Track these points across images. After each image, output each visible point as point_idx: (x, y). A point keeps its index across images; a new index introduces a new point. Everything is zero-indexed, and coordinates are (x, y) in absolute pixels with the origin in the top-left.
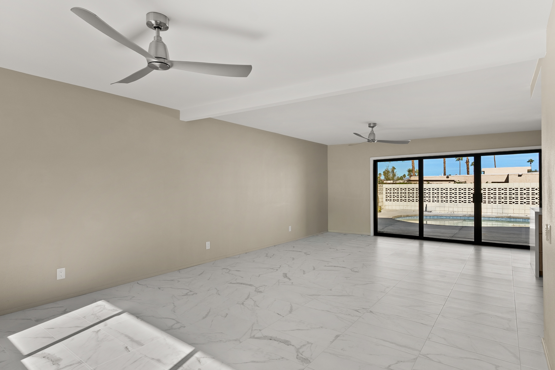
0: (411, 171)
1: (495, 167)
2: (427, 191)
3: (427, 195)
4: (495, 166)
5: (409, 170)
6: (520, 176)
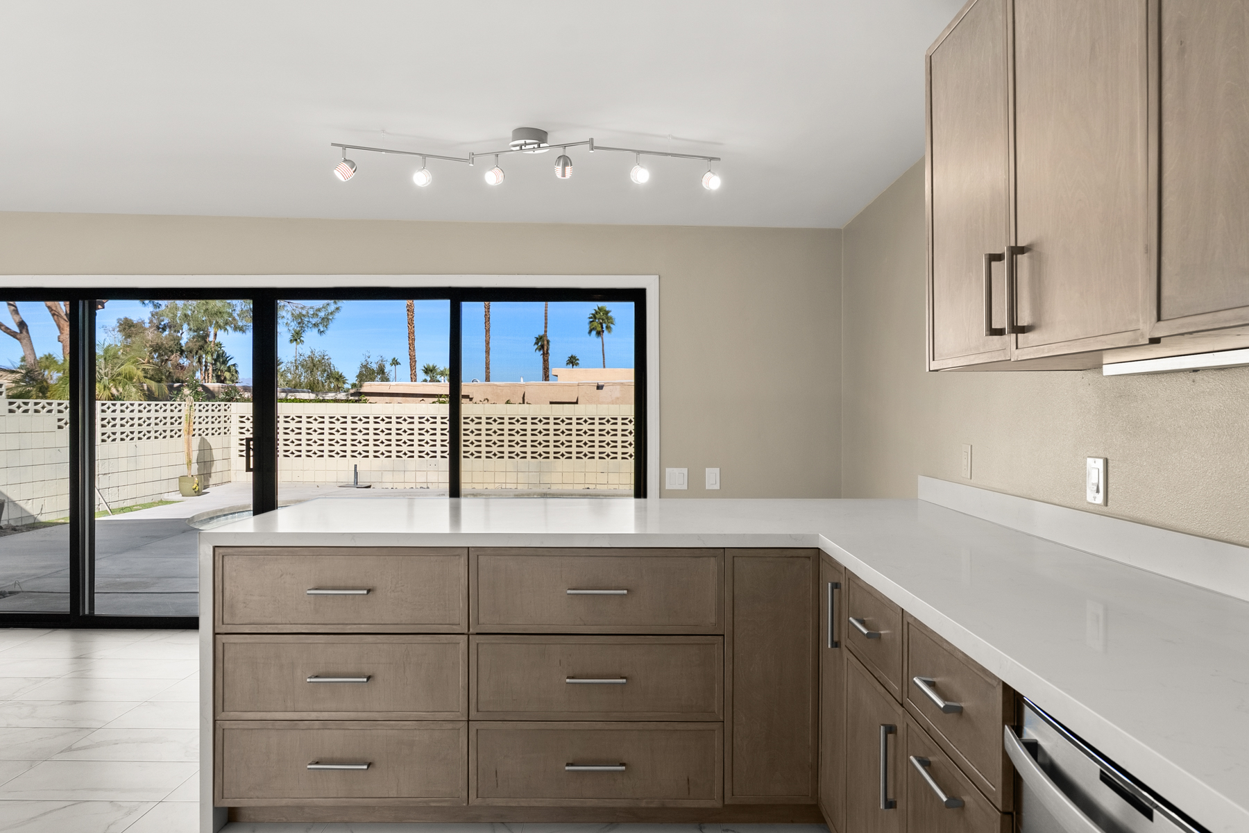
0: (431, 371)
1: (604, 367)
2: (472, 426)
3: (472, 438)
4: (604, 364)
5: (426, 369)
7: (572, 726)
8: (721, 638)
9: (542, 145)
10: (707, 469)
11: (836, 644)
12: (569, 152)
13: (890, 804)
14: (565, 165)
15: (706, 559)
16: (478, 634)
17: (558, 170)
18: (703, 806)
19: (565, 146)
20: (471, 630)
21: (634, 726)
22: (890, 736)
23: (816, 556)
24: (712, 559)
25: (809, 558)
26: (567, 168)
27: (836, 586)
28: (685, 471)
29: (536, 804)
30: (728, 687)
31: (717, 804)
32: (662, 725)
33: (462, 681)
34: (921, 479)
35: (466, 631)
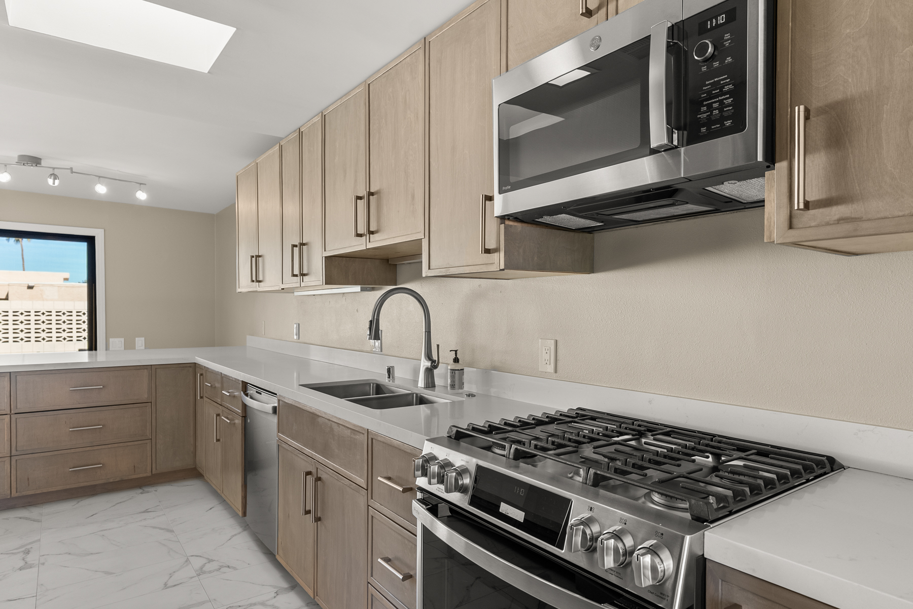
6: (30, 287)
7: (73, 451)
8: (150, 404)
9: (38, 165)
10: (136, 339)
11: (201, 397)
12: (56, 172)
13: (218, 440)
14: (55, 179)
15: (142, 370)
16: (16, 414)
17: (50, 181)
18: (141, 476)
19: (54, 168)
20: (12, 412)
21: (106, 446)
22: (218, 417)
23: (195, 366)
24: (146, 370)
25: (191, 367)
26: (56, 181)
27: (201, 375)
28: (122, 340)
29: (53, 490)
30: (154, 424)
31: (149, 474)
32: (121, 444)
33: (7, 437)
34: (248, 337)
35: (9, 413)
